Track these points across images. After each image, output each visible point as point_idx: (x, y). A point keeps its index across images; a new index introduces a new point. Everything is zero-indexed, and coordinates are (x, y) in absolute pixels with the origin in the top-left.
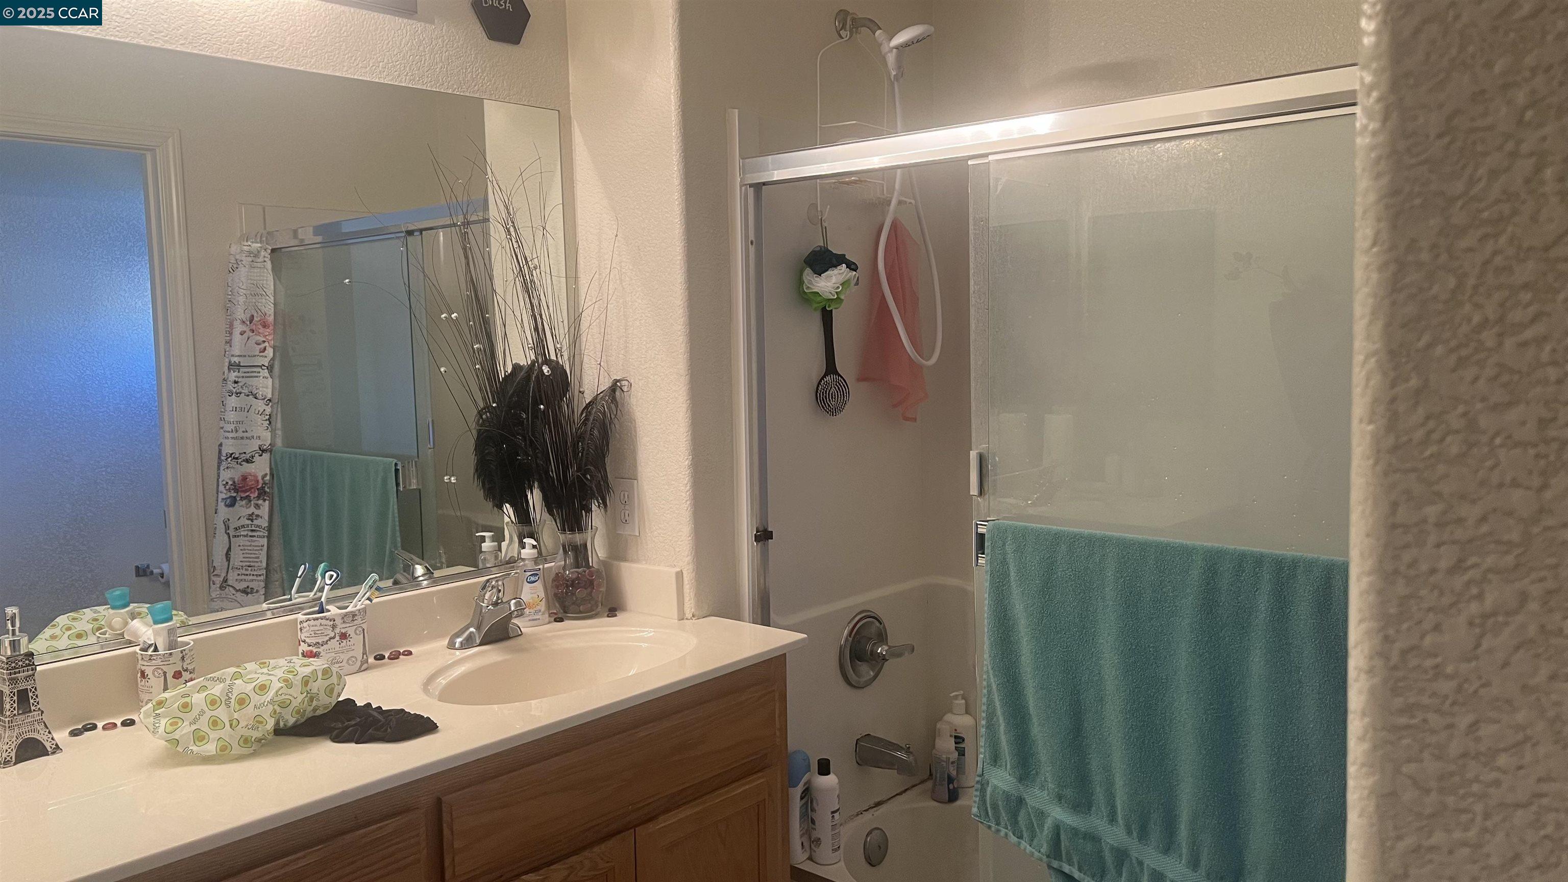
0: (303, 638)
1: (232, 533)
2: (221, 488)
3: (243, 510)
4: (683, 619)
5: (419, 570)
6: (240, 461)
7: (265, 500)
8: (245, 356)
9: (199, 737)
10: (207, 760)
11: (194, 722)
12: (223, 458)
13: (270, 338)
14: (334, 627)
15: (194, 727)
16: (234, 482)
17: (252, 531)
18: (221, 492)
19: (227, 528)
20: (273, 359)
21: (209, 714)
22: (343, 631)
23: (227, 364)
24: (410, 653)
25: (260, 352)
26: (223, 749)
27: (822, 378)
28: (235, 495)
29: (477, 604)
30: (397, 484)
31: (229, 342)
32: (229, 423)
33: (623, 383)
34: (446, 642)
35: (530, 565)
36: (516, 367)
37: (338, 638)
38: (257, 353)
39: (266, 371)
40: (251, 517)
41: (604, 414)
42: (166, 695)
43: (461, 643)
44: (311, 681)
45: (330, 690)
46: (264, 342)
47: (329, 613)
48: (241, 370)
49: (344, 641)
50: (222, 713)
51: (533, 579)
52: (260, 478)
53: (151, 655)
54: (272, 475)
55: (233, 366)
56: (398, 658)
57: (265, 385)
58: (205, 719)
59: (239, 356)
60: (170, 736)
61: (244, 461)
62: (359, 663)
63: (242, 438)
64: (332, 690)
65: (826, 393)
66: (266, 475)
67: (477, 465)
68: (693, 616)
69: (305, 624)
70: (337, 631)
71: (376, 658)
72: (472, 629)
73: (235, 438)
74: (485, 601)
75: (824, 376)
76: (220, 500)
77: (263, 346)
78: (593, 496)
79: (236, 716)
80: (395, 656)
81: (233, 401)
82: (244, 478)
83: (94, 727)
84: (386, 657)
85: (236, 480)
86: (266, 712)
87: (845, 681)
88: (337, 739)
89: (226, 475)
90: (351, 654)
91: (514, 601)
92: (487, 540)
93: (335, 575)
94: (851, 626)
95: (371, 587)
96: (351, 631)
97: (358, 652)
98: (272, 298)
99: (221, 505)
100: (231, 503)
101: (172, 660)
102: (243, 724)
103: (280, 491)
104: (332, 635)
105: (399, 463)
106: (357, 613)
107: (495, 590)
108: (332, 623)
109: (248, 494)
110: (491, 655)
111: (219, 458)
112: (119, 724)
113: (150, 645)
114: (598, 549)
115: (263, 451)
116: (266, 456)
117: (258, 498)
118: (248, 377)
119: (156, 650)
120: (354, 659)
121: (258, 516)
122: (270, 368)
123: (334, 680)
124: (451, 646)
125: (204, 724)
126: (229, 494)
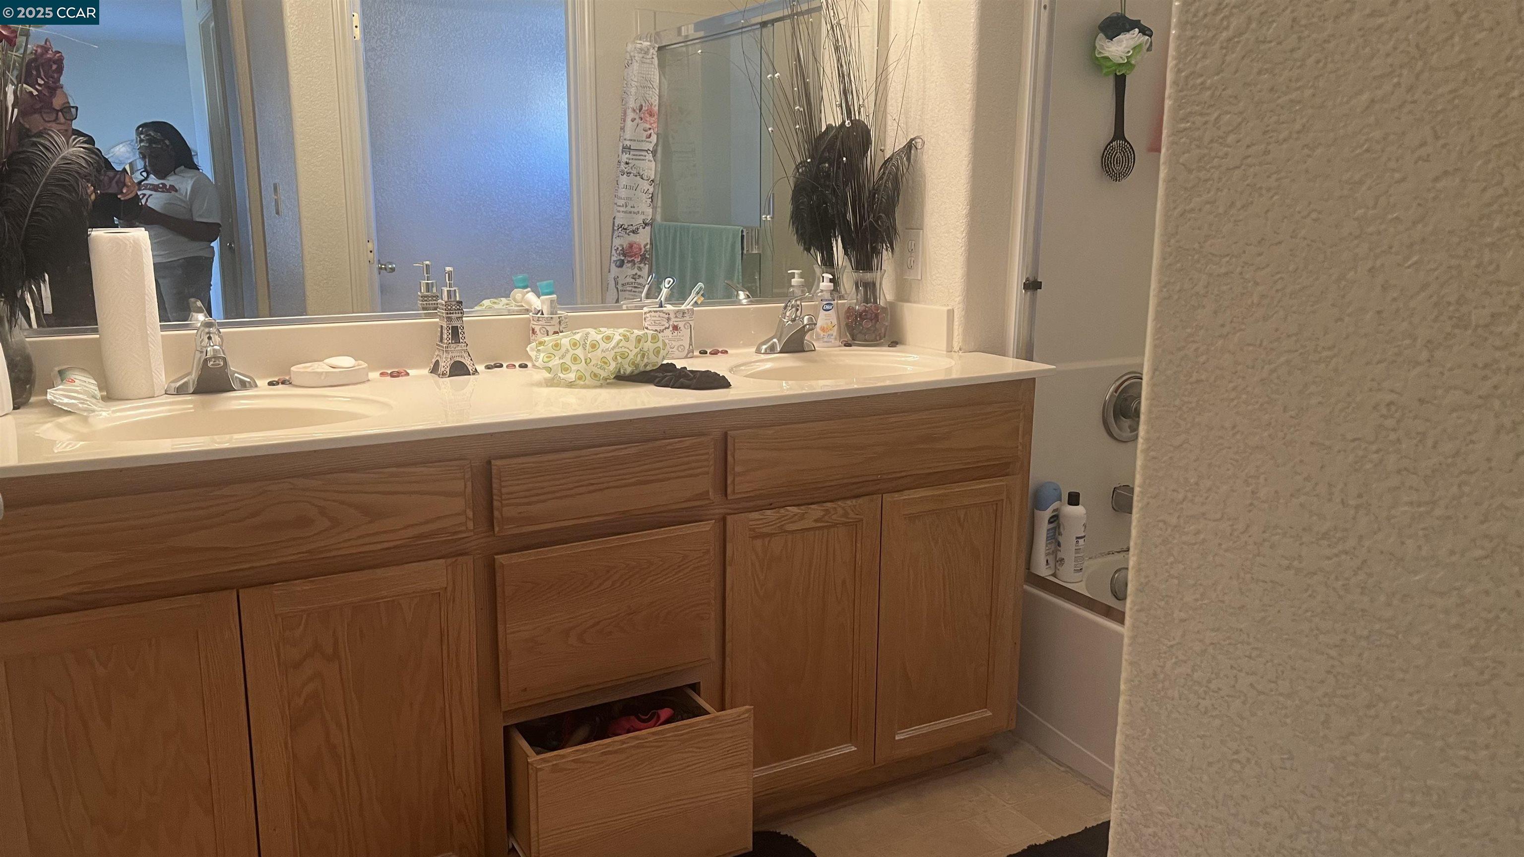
0: (646, 326)
1: (620, 288)
2: (614, 252)
3: (629, 271)
4: (951, 352)
5: (742, 295)
6: (628, 231)
7: (645, 264)
8: (635, 140)
9: (565, 368)
10: (571, 385)
11: (563, 357)
12: (616, 228)
13: (655, 125)
14: (669, 319)
15: (562, 361)
16: (623, 248)
17: (635, 287)
18: (613, 255)
19: (616, 283)
20: (656, 145)
21: (572, 352)
22: (676, 324)
23: (621, 148)
24: (726, 352)
25: (647, 138)
26: (580, 378)
27: (1109, 144)
28: (623, 258)
29: (781, 320)
30: (743, 249)
31: (623, 129)
32: (620, 198)
33: (919, 140)
34: (754, 350)
35: (827, 296)
36: (829, 127)
37: (671, 328)
38: (644, 139)
39: (651, 154)
40: (634, 277)
41: (897, 168)
42: (546, 339)
43: (766, 349)
44: (643, 340)
45: (657, 352)
46: (650, 129)
47: (665, 309)
48: (631, 153)
49: (676, 332)
50: (579, 352)
51: (828, 307)
52: (642, 246)
53: (539, 317)
54: (651, 244)
55: (627, 149)
56: (717, 354)
57: (650, 167)
58: (569, 356)
59: (631, 140)
60: (547, 365)
61: (631, 232)
62: (686, 352)
63: (630, 212)
64: (658, 352)
65: (1111, 158)
66: (647, 244)
67: (793, 213)
68: (960, 349)
69: (648, 315)
70: (671, 323)
71: (700, 353)
72: (775, 340)
73: (626, 212)
74: (787, 318)
75: (1111, 142)
76: (612, 261)
77: (649, 132)
78: (883, 242)
79: (589, 355)
80: (715, 353)
81: (624, 180)
82: (631, 246)
83: (501, 366)
84: (708, 353)
85: (625, 246)
86: (610, 356)
87: (1108, 433)
88: (659, 384)
89: (617, 242)
90: (681, 343)
91: (807, 317)
92: (796, 276)
93: (672, 281)
94: (1118, 383)
95: (698, 293)
96: (681, 325)
97: (686, 343)
98: (658, 90)
99: (613, 265)
100: (621, 264)
101: (553, 322)
102: (593, 362)
103: (657, 256)
104: (667, 325)
105: (745, 230)
106: (686, 311)
107: (794, 309)
108: (667, 316)
109: (633, 258)
110: (789, 361)
111: (613, 228)
112: (517, 366)
113: (539, 311)
114: (887, 292)
115: (646, 224)
116: (648, 228)
117: (641, 262)
118: (636, 159)
119: (542, 314)
120: (682, 347)
121: (640, 276)
122: (654, 153)
123: (660, 344)
124: (758, 351)
125: (568, 360)
126: (619, 258)
